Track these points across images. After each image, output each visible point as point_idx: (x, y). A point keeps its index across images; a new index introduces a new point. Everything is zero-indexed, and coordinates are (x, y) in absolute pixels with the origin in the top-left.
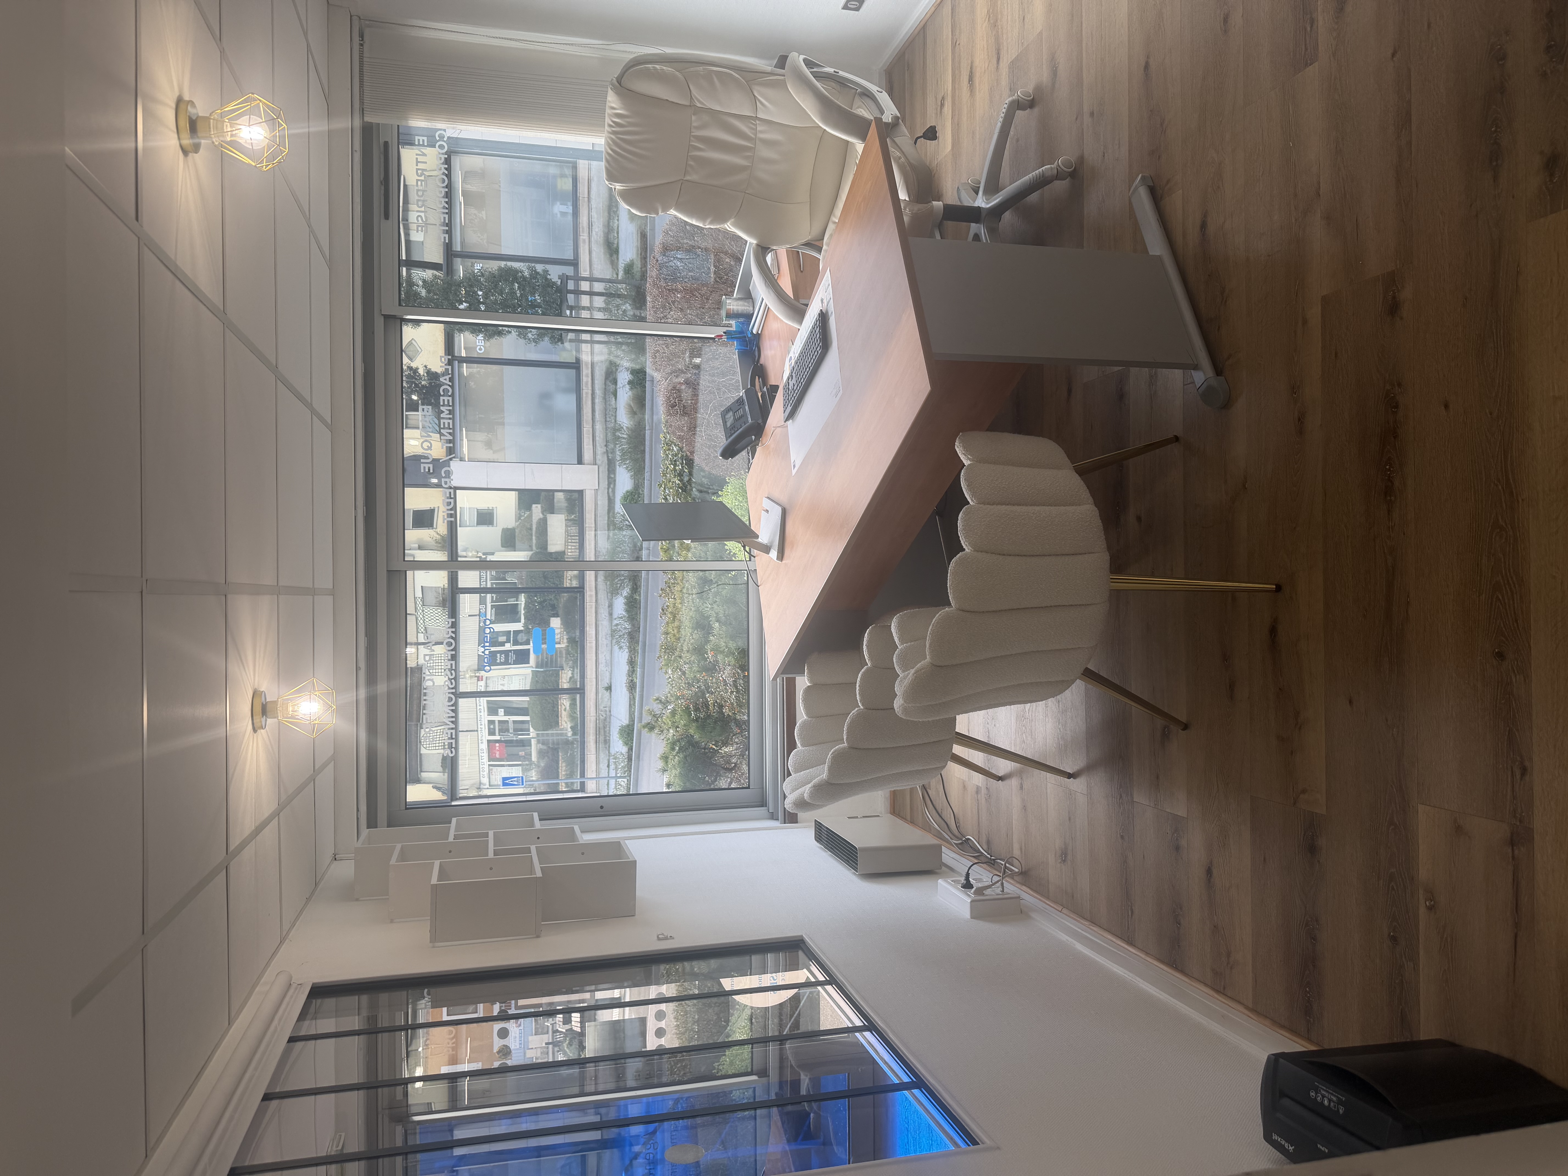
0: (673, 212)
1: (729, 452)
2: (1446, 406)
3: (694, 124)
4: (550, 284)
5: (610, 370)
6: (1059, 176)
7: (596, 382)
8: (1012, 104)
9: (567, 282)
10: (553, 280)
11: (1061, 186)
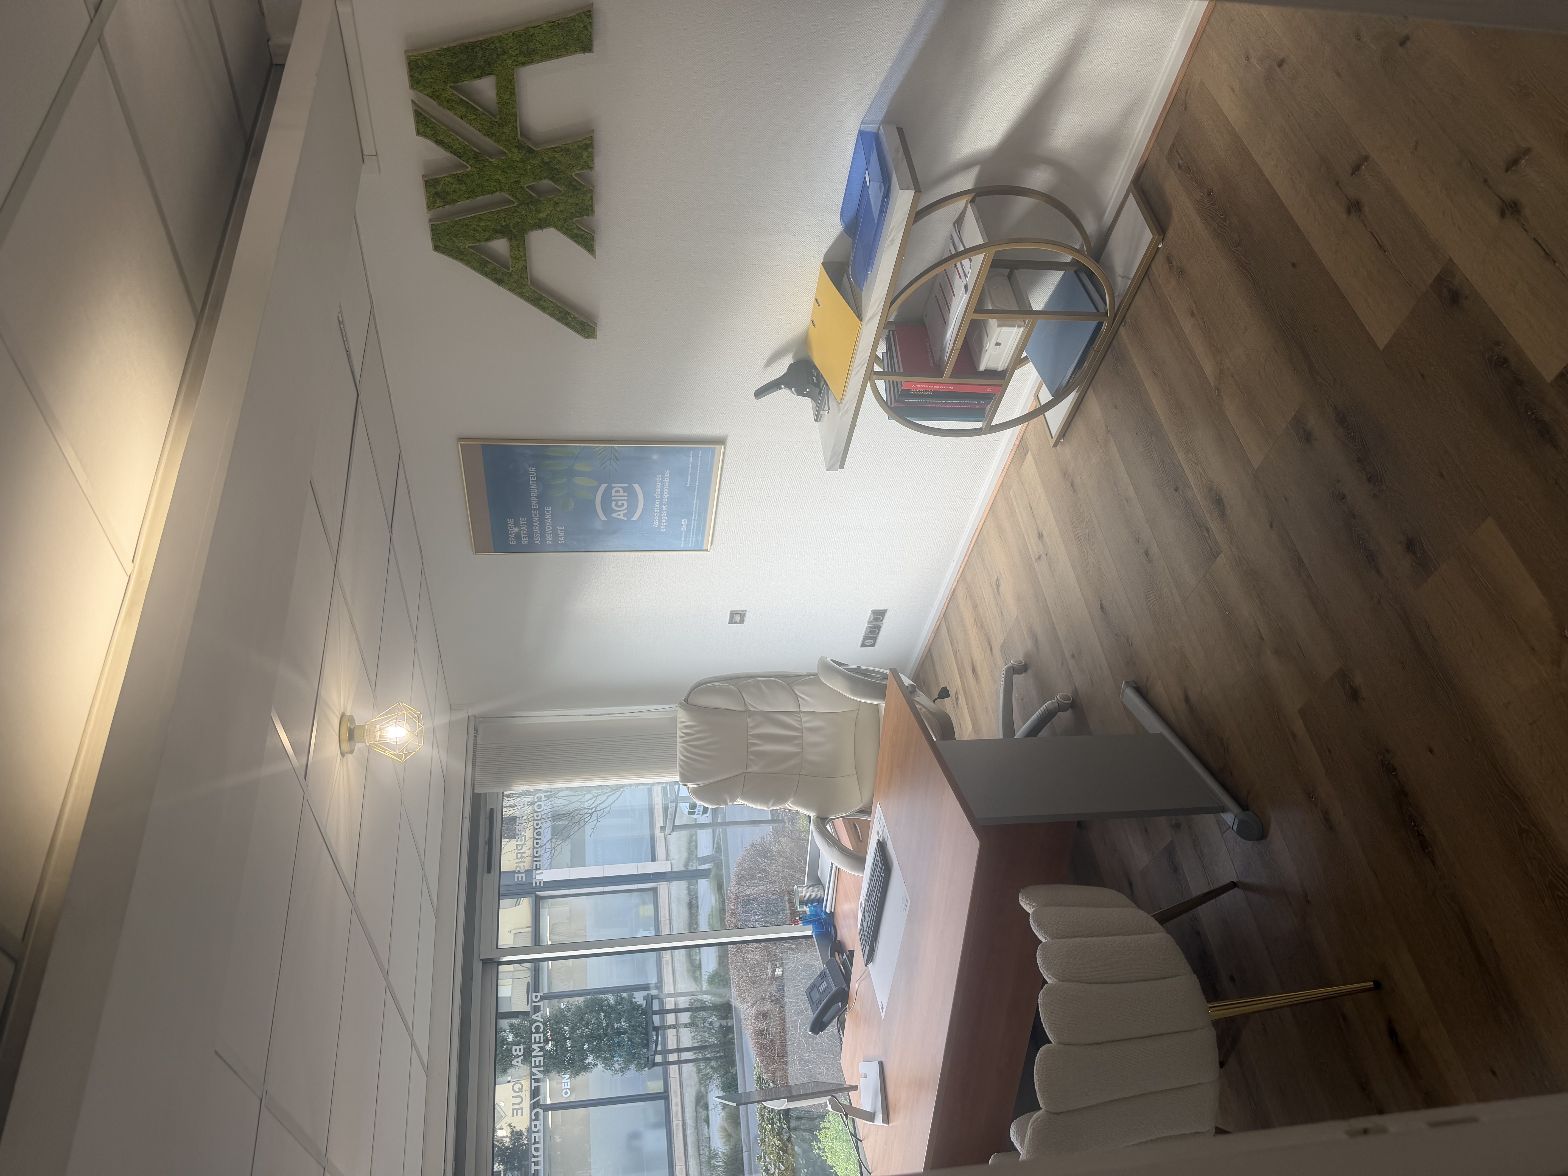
0: (740, 801)
1: (818, 1026)
2: (1431, 751)
3: (751, 725)
4: (635, 1007)
5: (701, 1094)
6: (1060, 708)
7: (686, 1110)
8: (1008, 670)
9: (652, 1002)
10: (638, 1003)
11: (1065, 716)
